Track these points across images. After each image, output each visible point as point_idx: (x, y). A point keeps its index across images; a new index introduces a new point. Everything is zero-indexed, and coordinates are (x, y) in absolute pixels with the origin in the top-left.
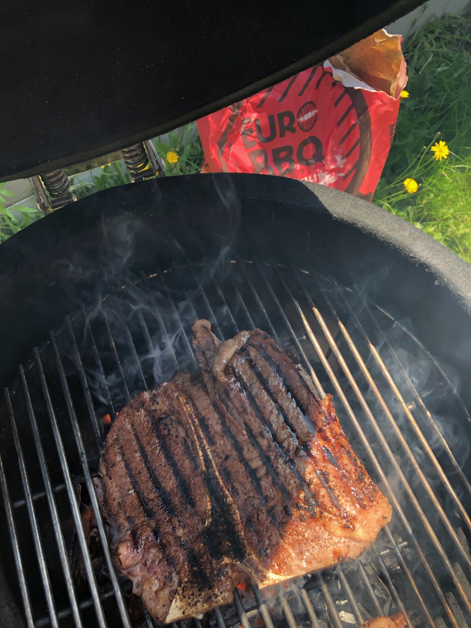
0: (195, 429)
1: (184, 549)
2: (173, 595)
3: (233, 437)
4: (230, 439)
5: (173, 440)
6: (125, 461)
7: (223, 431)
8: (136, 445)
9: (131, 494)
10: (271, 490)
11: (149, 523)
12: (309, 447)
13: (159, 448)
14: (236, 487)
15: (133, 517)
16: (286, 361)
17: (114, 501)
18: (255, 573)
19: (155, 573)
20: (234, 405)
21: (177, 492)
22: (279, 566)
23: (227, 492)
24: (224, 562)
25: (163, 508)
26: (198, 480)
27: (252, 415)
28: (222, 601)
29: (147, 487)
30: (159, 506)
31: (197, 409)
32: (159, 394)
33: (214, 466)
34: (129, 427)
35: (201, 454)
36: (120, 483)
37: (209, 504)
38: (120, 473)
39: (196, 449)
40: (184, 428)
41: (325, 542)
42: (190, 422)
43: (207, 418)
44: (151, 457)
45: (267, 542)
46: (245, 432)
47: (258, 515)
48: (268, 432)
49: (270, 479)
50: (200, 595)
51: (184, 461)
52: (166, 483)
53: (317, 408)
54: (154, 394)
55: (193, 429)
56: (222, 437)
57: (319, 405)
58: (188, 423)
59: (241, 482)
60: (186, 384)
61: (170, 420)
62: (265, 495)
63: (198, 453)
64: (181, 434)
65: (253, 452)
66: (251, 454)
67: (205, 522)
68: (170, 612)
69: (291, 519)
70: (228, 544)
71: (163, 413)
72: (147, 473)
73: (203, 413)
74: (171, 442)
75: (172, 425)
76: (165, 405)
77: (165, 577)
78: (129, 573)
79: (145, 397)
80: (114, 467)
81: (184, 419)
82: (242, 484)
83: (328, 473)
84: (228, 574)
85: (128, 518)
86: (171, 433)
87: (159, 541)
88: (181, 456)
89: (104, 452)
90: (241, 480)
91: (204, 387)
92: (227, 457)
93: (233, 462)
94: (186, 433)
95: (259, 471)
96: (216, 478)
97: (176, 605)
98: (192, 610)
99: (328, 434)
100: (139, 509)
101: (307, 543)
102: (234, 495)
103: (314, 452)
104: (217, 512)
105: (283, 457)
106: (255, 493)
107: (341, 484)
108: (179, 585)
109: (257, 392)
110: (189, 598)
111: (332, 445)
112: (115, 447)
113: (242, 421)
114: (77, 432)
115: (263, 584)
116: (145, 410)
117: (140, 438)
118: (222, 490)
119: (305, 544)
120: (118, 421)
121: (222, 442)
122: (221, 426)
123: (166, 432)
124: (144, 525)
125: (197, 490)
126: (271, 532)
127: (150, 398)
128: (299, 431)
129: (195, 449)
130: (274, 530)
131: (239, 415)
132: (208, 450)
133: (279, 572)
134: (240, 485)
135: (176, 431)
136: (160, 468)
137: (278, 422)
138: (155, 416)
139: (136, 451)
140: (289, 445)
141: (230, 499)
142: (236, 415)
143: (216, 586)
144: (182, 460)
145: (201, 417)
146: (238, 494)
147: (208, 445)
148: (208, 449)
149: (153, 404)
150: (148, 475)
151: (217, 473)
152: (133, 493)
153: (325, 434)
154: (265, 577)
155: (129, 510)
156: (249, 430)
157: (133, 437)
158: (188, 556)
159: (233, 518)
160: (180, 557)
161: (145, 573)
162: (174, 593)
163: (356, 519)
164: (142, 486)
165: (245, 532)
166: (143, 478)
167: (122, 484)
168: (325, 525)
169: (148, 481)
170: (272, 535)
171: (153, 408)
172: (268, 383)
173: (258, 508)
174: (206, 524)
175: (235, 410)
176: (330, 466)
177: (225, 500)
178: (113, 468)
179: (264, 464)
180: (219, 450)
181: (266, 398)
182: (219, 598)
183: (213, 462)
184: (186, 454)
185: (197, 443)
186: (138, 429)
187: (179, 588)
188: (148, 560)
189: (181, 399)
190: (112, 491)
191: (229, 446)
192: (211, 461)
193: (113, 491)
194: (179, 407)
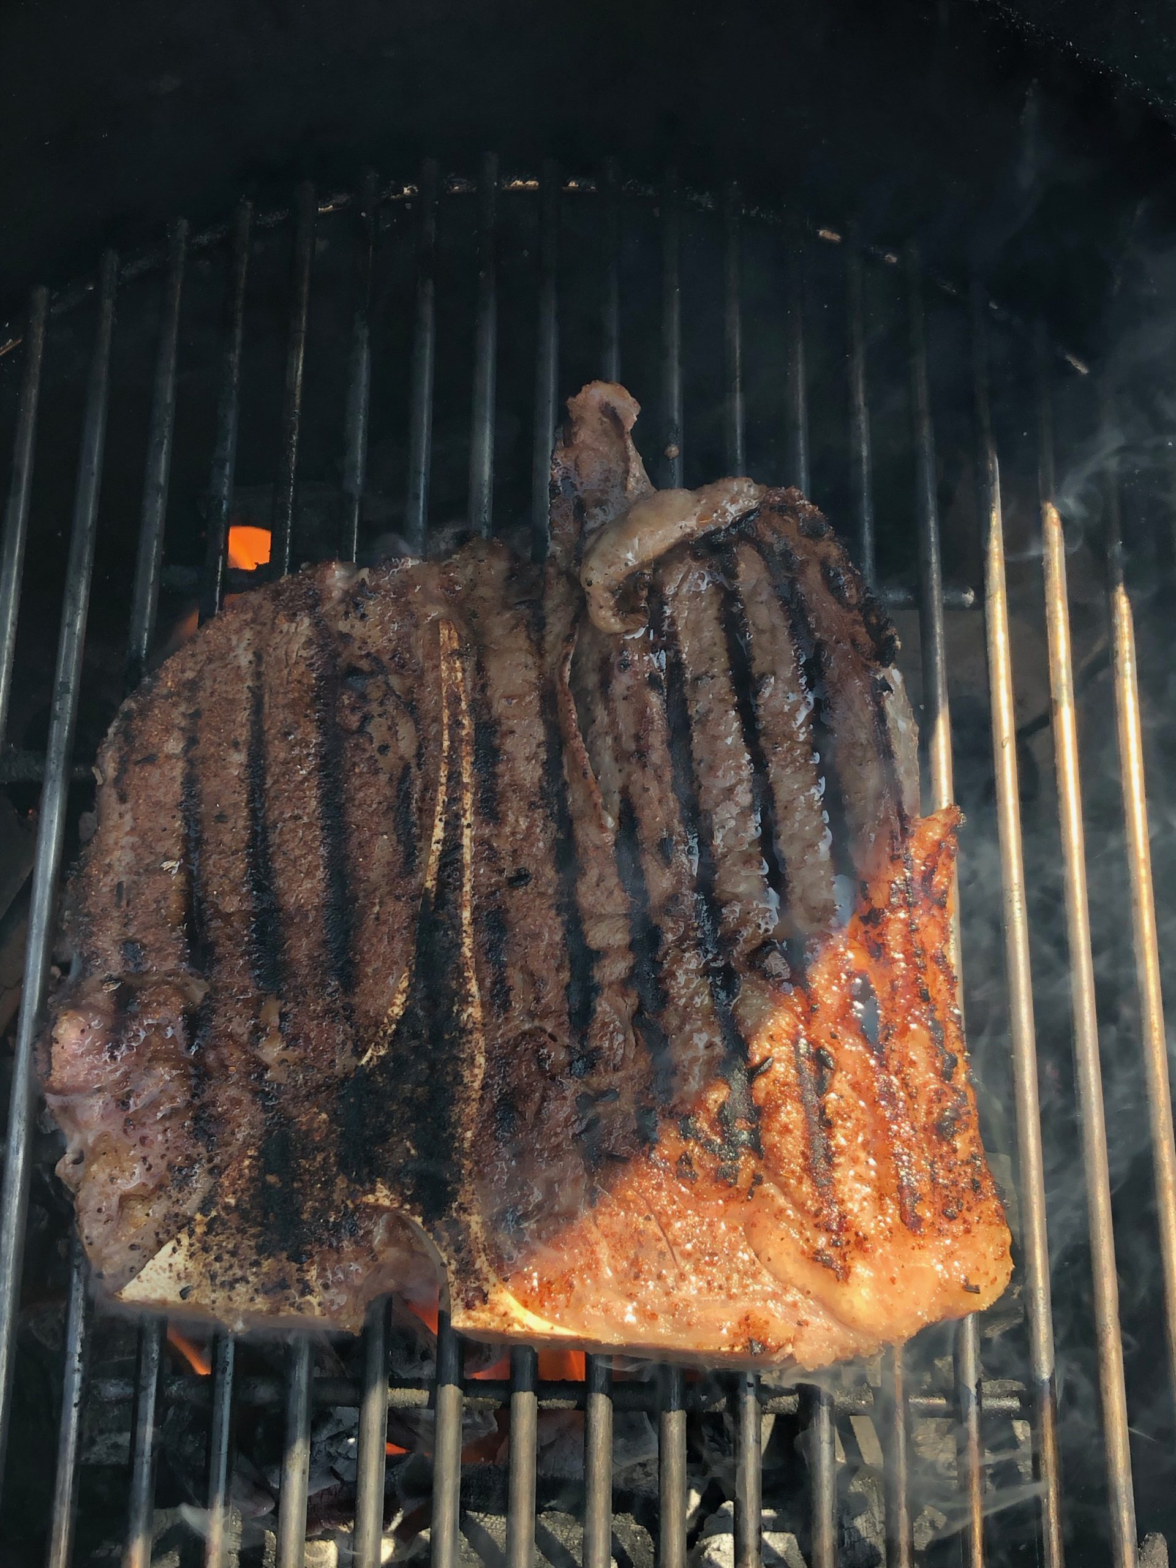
0: (451, 748)
1: (263, 1105)
2: (173, 1228)
3: (565, 822)
4: (553, 826)
5: (368, 755)
6: (191, 762)
7: (541, 788)
8: (243, 726)
9: (168, 872)
10: (621, 1038)
11: (187, 985)
12: (808, 955)
13: (312, 762)
14: (510, 982)
15: (144, 947)
16: (854, 642)
17: (106, 873)
18: (457, 1272)
19: (143, 1140)
20: (613, 723)
21: (315, 921)
22: (547, 1286)
23: (473, 987)
24: (371, 1199)
25: (250, 954)
26: (398, 913)
27: (659, 778)
28: (317, 1311)
29: (227, 871)
30: (238, 945)
31: (483, 688)
32: (376, 589)
33: (467, 888)
34: (244, 659)
35: (439, 833)
36: (148, 825)
37: (400, 999)
38: (160, 795)
39: (431, 813)
40: (418, 730)
41: (728, 1279)
42: (445, 720)
43: (504, 728)
44: (276, 782)
45: (537, 1196)
46: (610, 822)
47: (544, 1099)
48: (690, 852)
49: (628, 1004)
50: (257, 1264)
51: (376, 834)
52: (290, 880)
53: (893, 837)
54: (363, 583)
55: (446, 744)
56: (532, 806)
57: (904, 831)
58: (437, 719)
59: (532, 975)
60: (483, 591)
61: (384, 687)
62: (594, 1043)
63: (433, 827)
64: (402, 744)
65: (611, 893)
66: (603, 899)
67: (365, 1051)
68: (142, 1273)
69: (648, 1158)
70: (409, 1150)
71: (368, 655)
72: (245, 828)
73: (500, 707)
74: (357, 759)
75: (381, 704)
76: (384, 632)
77: (170, 1167)
78: (66, 1109)
79: (329, 582)
80: (149, 768)
81: (429, 699)
82: (533, 980)
83: (837, 1062)
84: (371, 1242)
85: (128, 944)
86: (370, 729)
87: (194, 1049)
88: (372, 814)
89: (133, 705)
90: (535, 965)
91: (537, 626)
92: (521, 878)
93: (534, 901)
94: (420, 747)
95: (606, 962)
96: (458, 929)
97: (171, 1261)
98: (213, 1296)
99: (894, 936)
100: (173, 929)
101: (669, 1256)
102: (492, 1005)
103: (819, 977)
104: (416, 1035)
105: (707, 952)
106: (563, 1024)
107: (868, 1119)
108: (204, 1209)
109: (710, 711)
110: (218, 1259)
111: (892, 982)
112: (175, 705)
113: (616, 782)
114: (74, 614)
115: (469, 1318)
116: (316, 624)
117: (267, 706)
118: (460, 971)
119: (662, 1254)
120: (219, 629)
121: (523, 824)
122: (540, 771)
123: (354, 721)
124: (168, 983)
125: (380, 940)
126: (564, 1170)
127: (346, 593)
128: (796, 887)
129: (427, 811)
130: (576, 1167)
131: (616, 760)
132: (467, 832)
133: (537, 1303)
134: (525, 981)
135: (390, 728)
136: (291, 825)
137: (736, 833)
138: (339, 655)
139: (236, 745)
140: (743, 921)
141: (474, 1012)
142: (607, 758)
143: (316, 1258)
144: (370, 829)
145: (486, 717)
146: (506, 1006)
147: (476, 813)
148: (469, 826)
149: (347, 613)
150: (245, 835)
151: (466, 914)
152: (174, 872)
153: (880, 935)
154: (484, 1298)
155: (140, 920)
156: (629, 819)
157: (246, 695)
158: (267, 1131)
159: (458, 1078)
160: (240, 1126)
161: (114, 1128)
162: (179, 1223)
163: (866, 1251)
164: (211, 862)
165: (478, 1135)
166: (227, 838)
167: (151, 829)
168: (754, 1225)
169: (236, 852)
170: (560, 1182)
171: (343, 626)
172: (757, 693)
173: (553, 1078)
174: (364, 1061)
175: (609, 740)
176: (852, 1046)
177: (455, 1009)
178: (142, 768)
179: (631, 947)
180: (503, 846)
181: (729, 741)
182: (314, 1300)
183: (468, 874)
184: (391, 815)
185: (442, 797)
186: (272, 678)
187: (198, 1217)
188: (138, 1096)
189: (444, 633)
190: (111, 842)
191: (541, 844)
192: (461, 870)
193: (116, 844)
194: (428, 656)
